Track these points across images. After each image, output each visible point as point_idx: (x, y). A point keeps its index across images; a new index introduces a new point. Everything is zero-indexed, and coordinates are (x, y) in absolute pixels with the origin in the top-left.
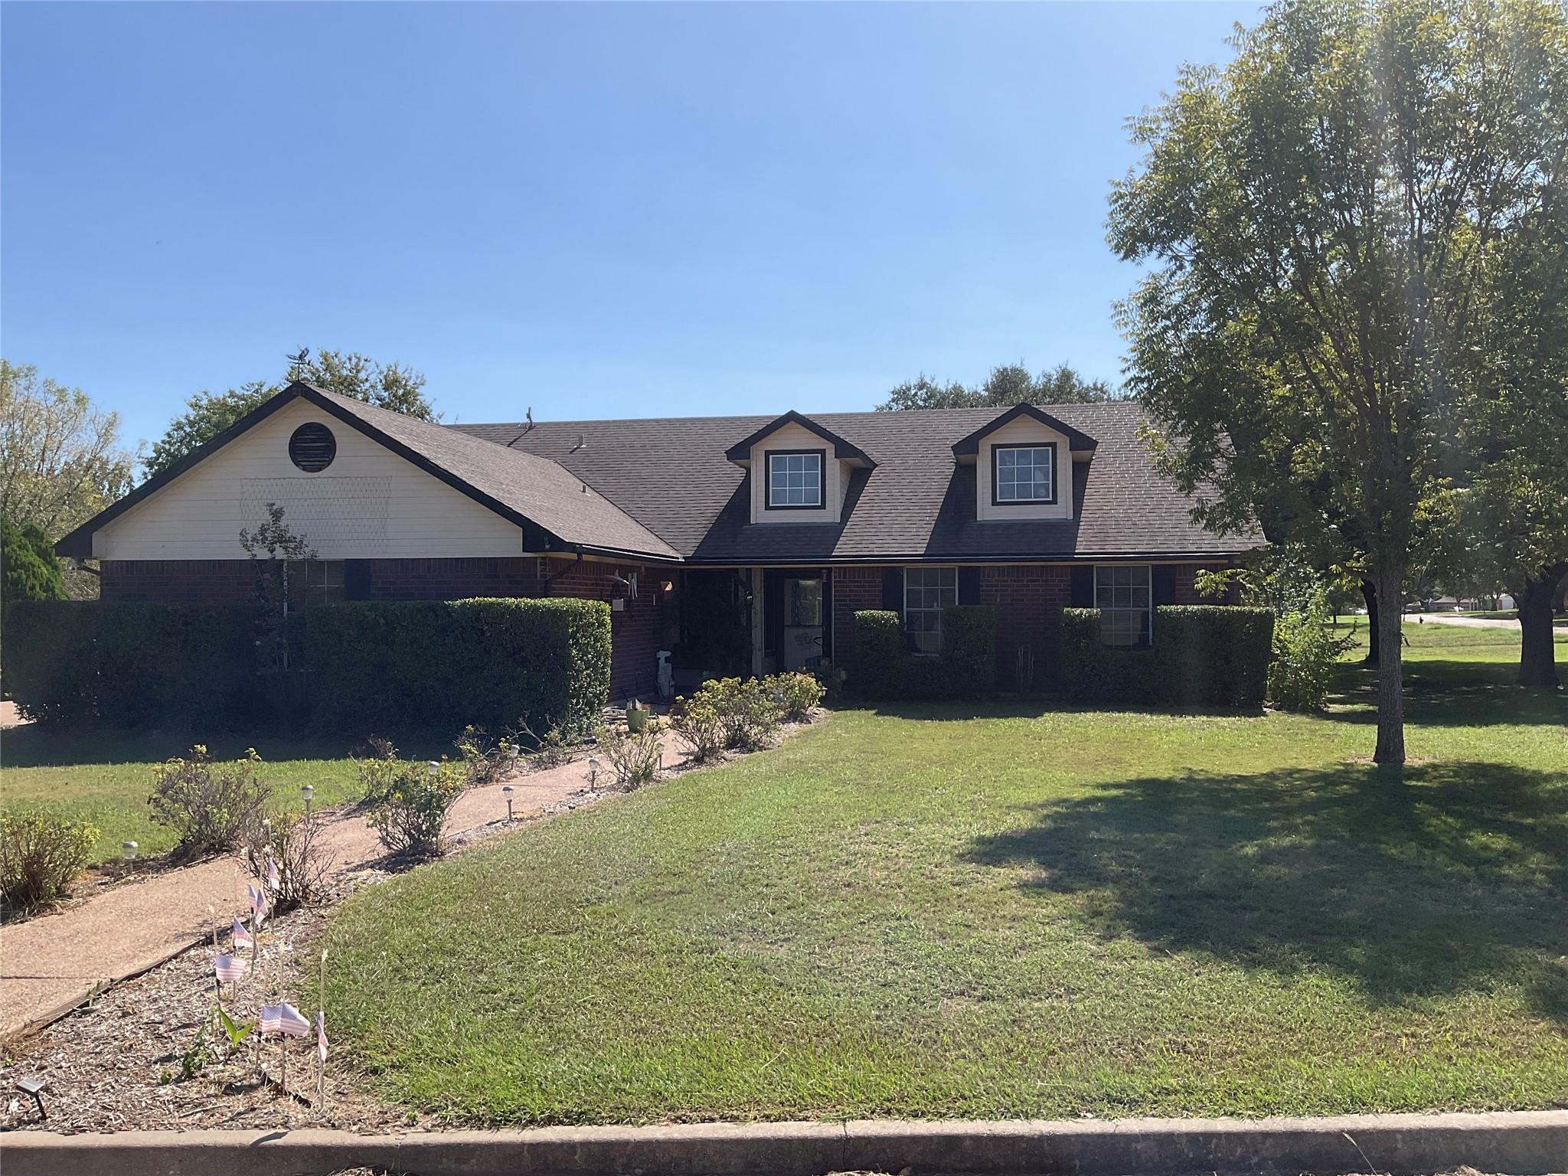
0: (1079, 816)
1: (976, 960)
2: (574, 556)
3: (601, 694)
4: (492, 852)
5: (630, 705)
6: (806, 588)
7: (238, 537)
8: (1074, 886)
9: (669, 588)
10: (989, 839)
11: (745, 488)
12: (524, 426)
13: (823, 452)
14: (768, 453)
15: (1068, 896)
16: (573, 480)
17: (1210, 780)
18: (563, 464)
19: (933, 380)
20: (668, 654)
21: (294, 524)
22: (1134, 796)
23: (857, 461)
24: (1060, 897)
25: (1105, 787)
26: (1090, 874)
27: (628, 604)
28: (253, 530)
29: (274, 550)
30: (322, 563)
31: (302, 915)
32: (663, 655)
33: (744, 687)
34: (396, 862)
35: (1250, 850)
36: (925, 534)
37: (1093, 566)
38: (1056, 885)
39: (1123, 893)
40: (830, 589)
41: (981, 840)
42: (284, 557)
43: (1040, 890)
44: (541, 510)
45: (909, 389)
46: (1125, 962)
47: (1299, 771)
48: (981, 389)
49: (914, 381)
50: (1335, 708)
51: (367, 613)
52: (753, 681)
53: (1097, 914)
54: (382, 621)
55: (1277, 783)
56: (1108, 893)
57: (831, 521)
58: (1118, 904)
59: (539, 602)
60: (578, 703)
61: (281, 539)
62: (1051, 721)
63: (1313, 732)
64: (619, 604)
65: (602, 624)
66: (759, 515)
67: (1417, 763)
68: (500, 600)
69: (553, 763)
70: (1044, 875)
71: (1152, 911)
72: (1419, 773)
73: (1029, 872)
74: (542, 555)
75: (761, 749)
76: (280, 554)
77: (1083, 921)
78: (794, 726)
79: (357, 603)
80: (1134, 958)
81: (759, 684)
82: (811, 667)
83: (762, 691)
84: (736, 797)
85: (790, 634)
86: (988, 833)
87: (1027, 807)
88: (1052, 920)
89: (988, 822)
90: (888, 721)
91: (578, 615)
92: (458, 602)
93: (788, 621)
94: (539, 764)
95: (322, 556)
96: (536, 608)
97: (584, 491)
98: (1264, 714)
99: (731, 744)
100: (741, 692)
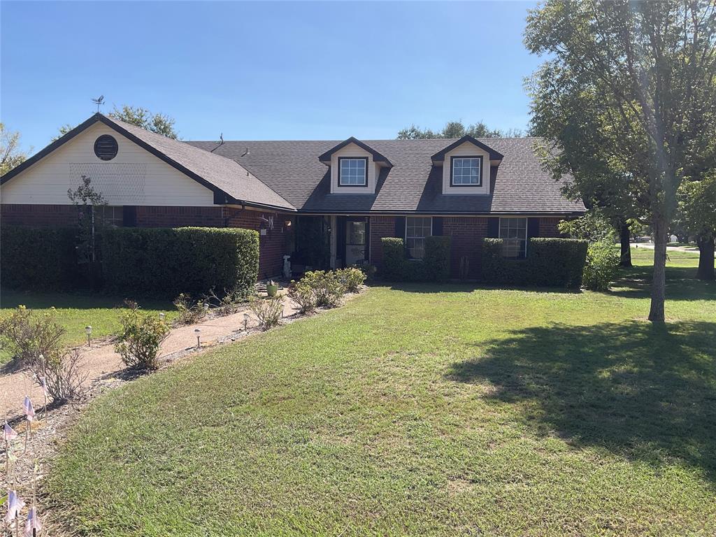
0: (506, 351)
1: (466, 452)
2: (241, 207)
3: (254, 277)
4: (185, 368)
5: (268, 283)
6: (356, 225)
7: (67, 193)
8: (514, 398)
9: (289, 224)
10: (460, 365)
11: (328, 177)
12: (219, 142)
13: (367, 158)
14: (340, 158)
15: (512, 405)
16: (242, 170)
17: (567, 329)
18: (238, 162)
19: (418, 128)
20: (289, 257)
21: (96, 187)
22: (532, 338)
23: (383, 163)
24: (508, 406)
25: (514, 332)
26: (521, 390)
27: (269, 232)
28: (75, 190)
29: (86, 200)
30: (111, 207)
31: (67, 409)
32: (286, 257)
33: (326, 275)
34: (130, 374)
35: (606, 374)
36: (417, 201)
37: (498, 218)
38: (502, 397)
39: (543, 404)
40: (369, 227)
41: (455, 366)
42: (91, 204)
43: (495, 401)
44: (224, 183)
45: (407, 132)
46: (555, 454)
47: (612, 325)
48: (441, 133)
49: (409, 128)
50: (614, 289)
51: (133, 233)
52: (331, 272)
53: (531, 418)
54: (141, 237)
55: (603, 331)
56: (534, 403)
57: (370, 193)
58: (541, 411)
59: (221, 230)
60: (241, 282)
61: (89, 194)
62: (478, 294)
63: (609, 302)
64: (264, 232)
65: (254, 242)
66: (335, 189)
67: (672, 321)
68: (201, 228)
69: (227, 313)
70: (495, 389)
71: (563, 416)
72: (675, 327)
73: (486, 388)
74: (224, 206)
75: (335, 307)
76: (89, 202)
77: (524, 423)
78: (351, 295)
79: (128, 228)
80: (560, 451)
81: (334, 274)
82: (359, 265)
83: (335, 278)
84: (321, 335)
85: (349, 248)
86: (459, 361)
87: (476, 345)
88: (505, 422)
89: (457, 353)
90: (398, 293)
91: (241, 237)
92: (180, 229)
93: (348, 241)
94: (220, 314)
95: (111, 204)
96: (219, 233)
97: (248, 175)
98: (581, 292)
99: (319, 304)
100: (324, 278)
